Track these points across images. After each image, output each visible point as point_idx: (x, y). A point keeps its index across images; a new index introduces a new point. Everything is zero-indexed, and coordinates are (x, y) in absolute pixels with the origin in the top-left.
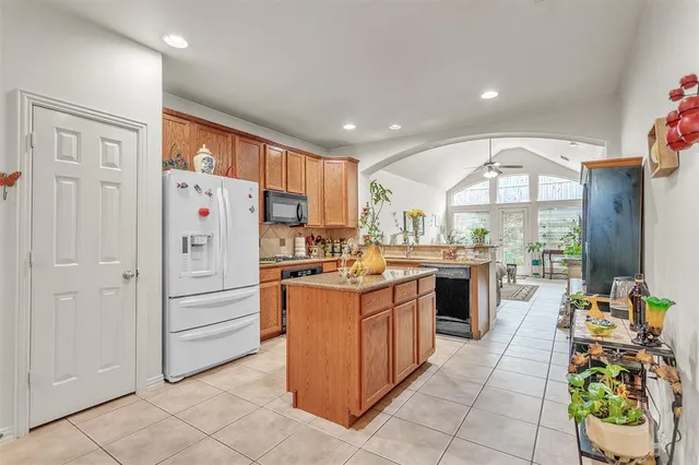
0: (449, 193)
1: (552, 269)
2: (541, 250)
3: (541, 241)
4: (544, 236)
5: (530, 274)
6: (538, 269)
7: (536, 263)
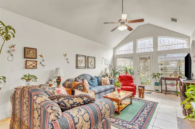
0: (114, 49)
1: (166, 88)
2: (160, 77)
3: (160, 72)
4: (162, 69)
5: (154, 90)
6: (159, 88)
7: (156, 84)
